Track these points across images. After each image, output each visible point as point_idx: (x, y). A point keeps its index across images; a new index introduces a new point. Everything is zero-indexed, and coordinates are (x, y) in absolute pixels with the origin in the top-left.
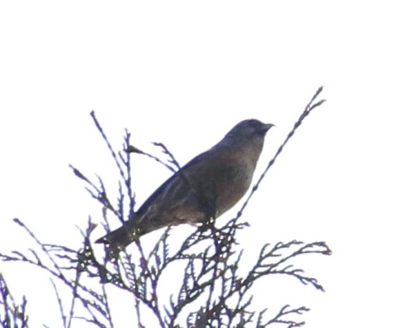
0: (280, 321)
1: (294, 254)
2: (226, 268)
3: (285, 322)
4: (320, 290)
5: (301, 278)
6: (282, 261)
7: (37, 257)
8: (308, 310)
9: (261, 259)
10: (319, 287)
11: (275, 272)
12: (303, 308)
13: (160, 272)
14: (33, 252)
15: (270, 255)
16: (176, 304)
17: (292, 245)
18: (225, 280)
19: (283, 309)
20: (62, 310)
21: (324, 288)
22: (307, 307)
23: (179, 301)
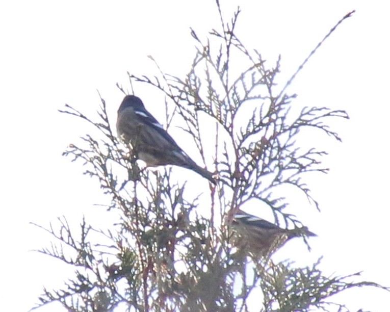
0: (308, 158)
1: (324, 116)
2: (277, 118)
3: (310, 159)
4: (339, 141)
5: (327, 131)
6: (316, 118)
7: (158, 82)
8: (326, 154)
9: (302, 115)
10: (339, 139)
11: (310, 125)
12: (324, 152)
13: (237, 109)
14: (157, 78)
15: (308, 113)
16: (245, 133)
17: (324, 110)
18: (275, 125)
19: (311, 150)
20: (167, 109)
21: (342, 140)
22: (327, 152)
23: (247, 132)
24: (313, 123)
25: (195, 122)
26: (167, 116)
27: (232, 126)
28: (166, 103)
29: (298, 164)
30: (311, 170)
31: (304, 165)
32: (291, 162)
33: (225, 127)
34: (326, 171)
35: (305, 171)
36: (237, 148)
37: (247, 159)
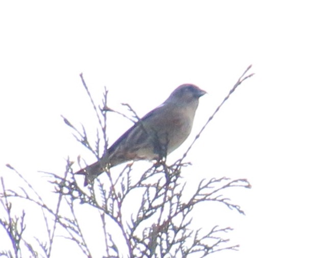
0: (212, 237)
1: (224, 187)
2: (173, 195)
3: (215, 238)
4: (242, 214)
5: (228, 205)
6: (215, 191)
7: (25, 193)
8: (232, 229)
9: (199, 189)
10: (241, 212)
11: (209, 200)
12: (228, 228)
13: (124, 196)
14: (22, 189)
15: (206, 186)
16: (135, 220)
18: (172, 205)
19: (214, 228)
20: (47, 225)
21: (245, 212)
22: (231, 228)
23: (138, 218)
24: (212, 197)
25: (76, 229)
26: (49, 231)
27: (119, 214)
28: (46, 219)
29: (203, 245)
30: (219, 250)
31: (210, 246)
32: (195, 244)
33: (112, 217)
34: (236, 248)
35: (212, 252)
36: (128, 238)
37: (139, 249)
